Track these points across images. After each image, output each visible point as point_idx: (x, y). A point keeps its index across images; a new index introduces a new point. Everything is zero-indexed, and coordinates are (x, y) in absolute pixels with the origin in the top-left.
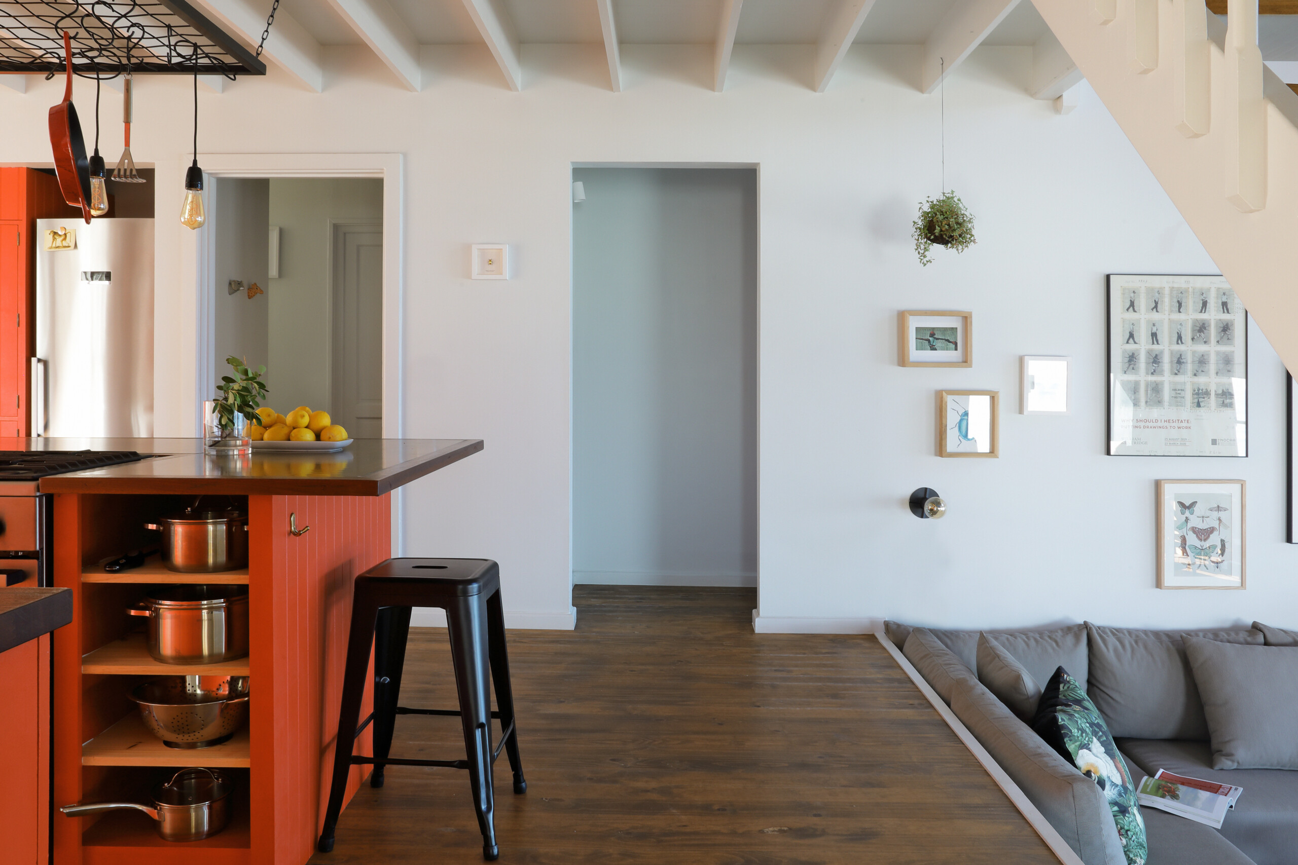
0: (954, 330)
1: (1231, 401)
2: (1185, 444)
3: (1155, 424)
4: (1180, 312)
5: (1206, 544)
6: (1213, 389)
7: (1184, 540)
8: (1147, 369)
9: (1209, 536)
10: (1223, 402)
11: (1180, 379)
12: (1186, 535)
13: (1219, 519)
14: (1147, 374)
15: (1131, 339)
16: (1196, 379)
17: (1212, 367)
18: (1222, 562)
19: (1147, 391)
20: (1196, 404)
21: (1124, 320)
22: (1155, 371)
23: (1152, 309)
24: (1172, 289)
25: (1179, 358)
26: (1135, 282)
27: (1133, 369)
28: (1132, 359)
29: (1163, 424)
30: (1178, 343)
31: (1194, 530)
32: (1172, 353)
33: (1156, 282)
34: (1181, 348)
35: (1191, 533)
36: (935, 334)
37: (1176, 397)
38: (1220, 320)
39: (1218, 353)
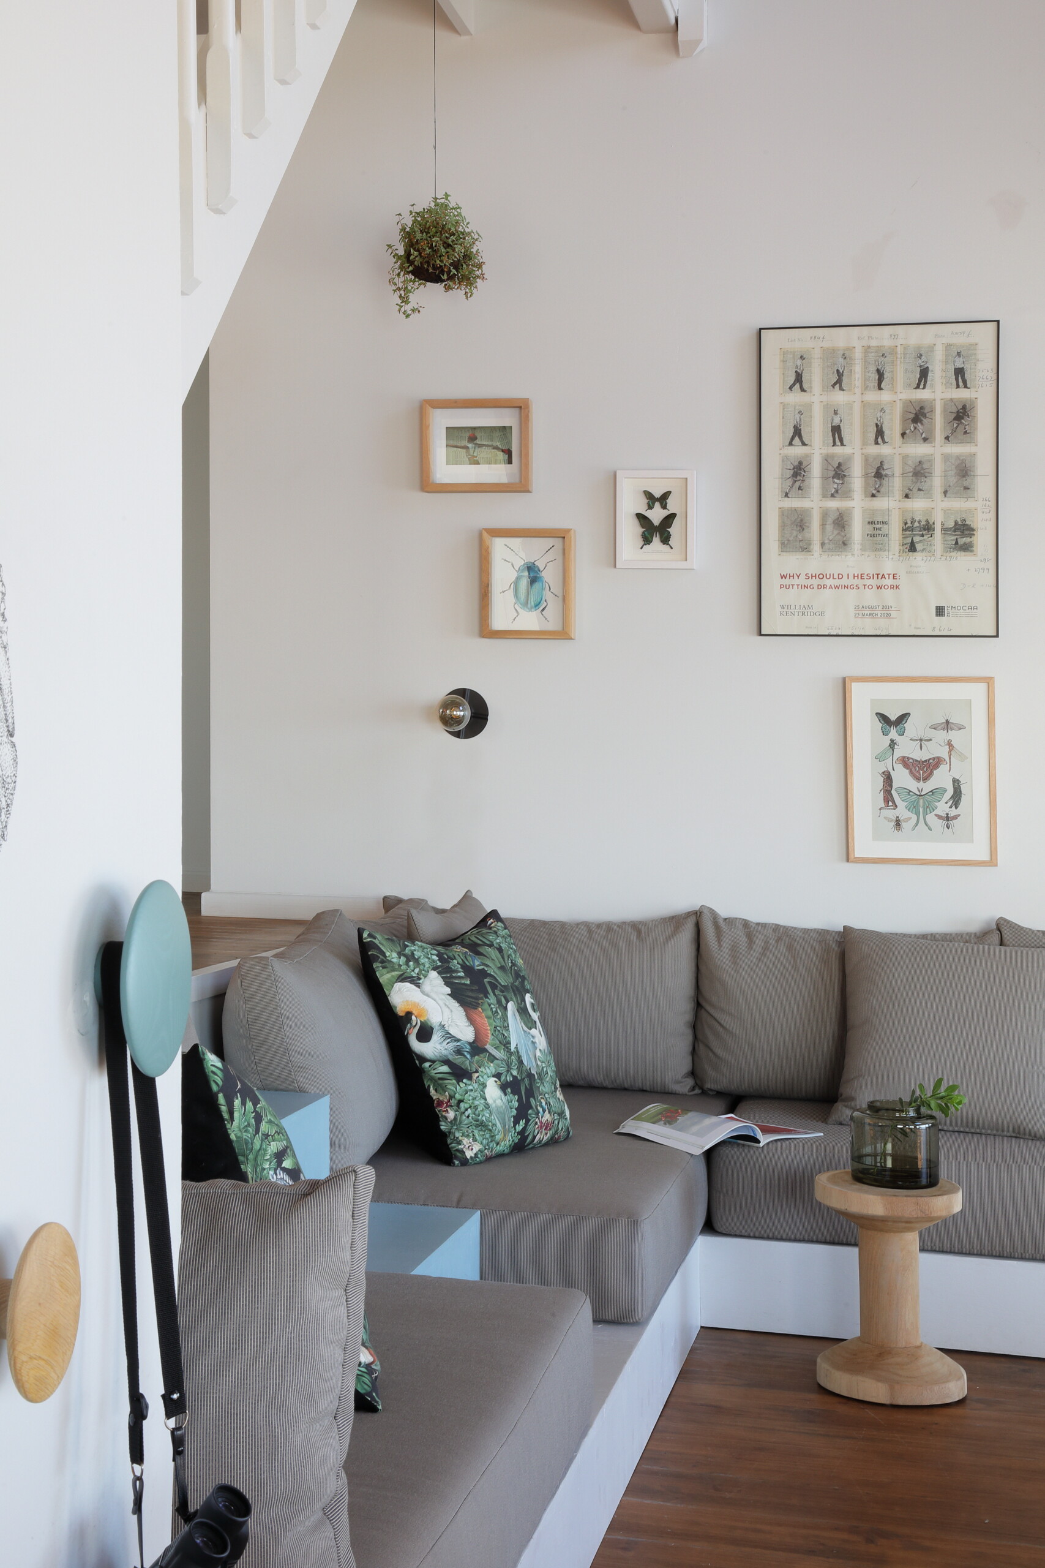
0: (505, 431)
1: (968, 540)
2: (889, 615)
3: (837, 582)
4: (880, 388)
5: (927, 787)
6: (938, 520)
7: (888, 779)
8: (824, 488)
9: (931, 773)
10: (957, 543)
11: (881, 503)
12: (890, 770)
13: (950, 744)
14: (824, 496)
15: (797, 439)
16: (909, 504)
17: (937, 482)
18: (955, 817)
19: (823, 525)
20: (908, 546)
21: (784, 406)
22: (837, 491)
23: (833, 386)
24: (867, 349)
25: (878, 469)
26: (802, 341)
27: (800, 488)
28: (798, 471)
29: (852, 581)
30: (877, 443)
31: (905, 761)
32: (866, 459)
33: (840, 339)
34: (884, 450)
35: (899, 767)
36: (476, 438)
37: (872, 536)
38: (951, 400)
39: (946, 458)
